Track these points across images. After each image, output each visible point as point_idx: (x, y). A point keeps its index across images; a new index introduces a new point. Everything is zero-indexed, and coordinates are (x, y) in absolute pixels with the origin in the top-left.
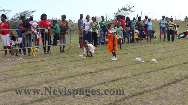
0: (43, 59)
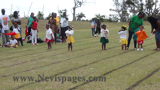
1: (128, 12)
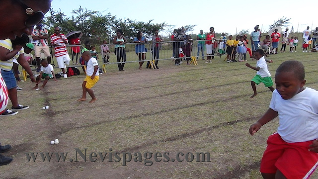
0: (203, 67)
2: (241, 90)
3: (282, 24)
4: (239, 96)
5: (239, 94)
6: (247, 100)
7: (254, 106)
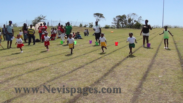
1: (120, 24)
2: (14, 72)
3: (41, 20)
4: (13, 78)
5: (13, 75)
6: (20, 79)
7: (26, 83)
